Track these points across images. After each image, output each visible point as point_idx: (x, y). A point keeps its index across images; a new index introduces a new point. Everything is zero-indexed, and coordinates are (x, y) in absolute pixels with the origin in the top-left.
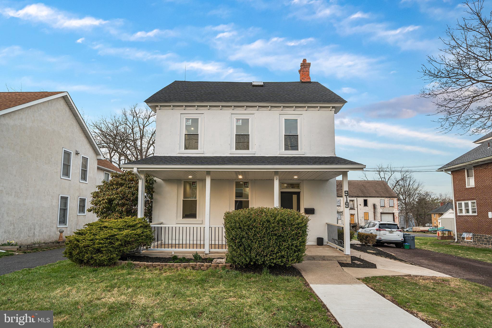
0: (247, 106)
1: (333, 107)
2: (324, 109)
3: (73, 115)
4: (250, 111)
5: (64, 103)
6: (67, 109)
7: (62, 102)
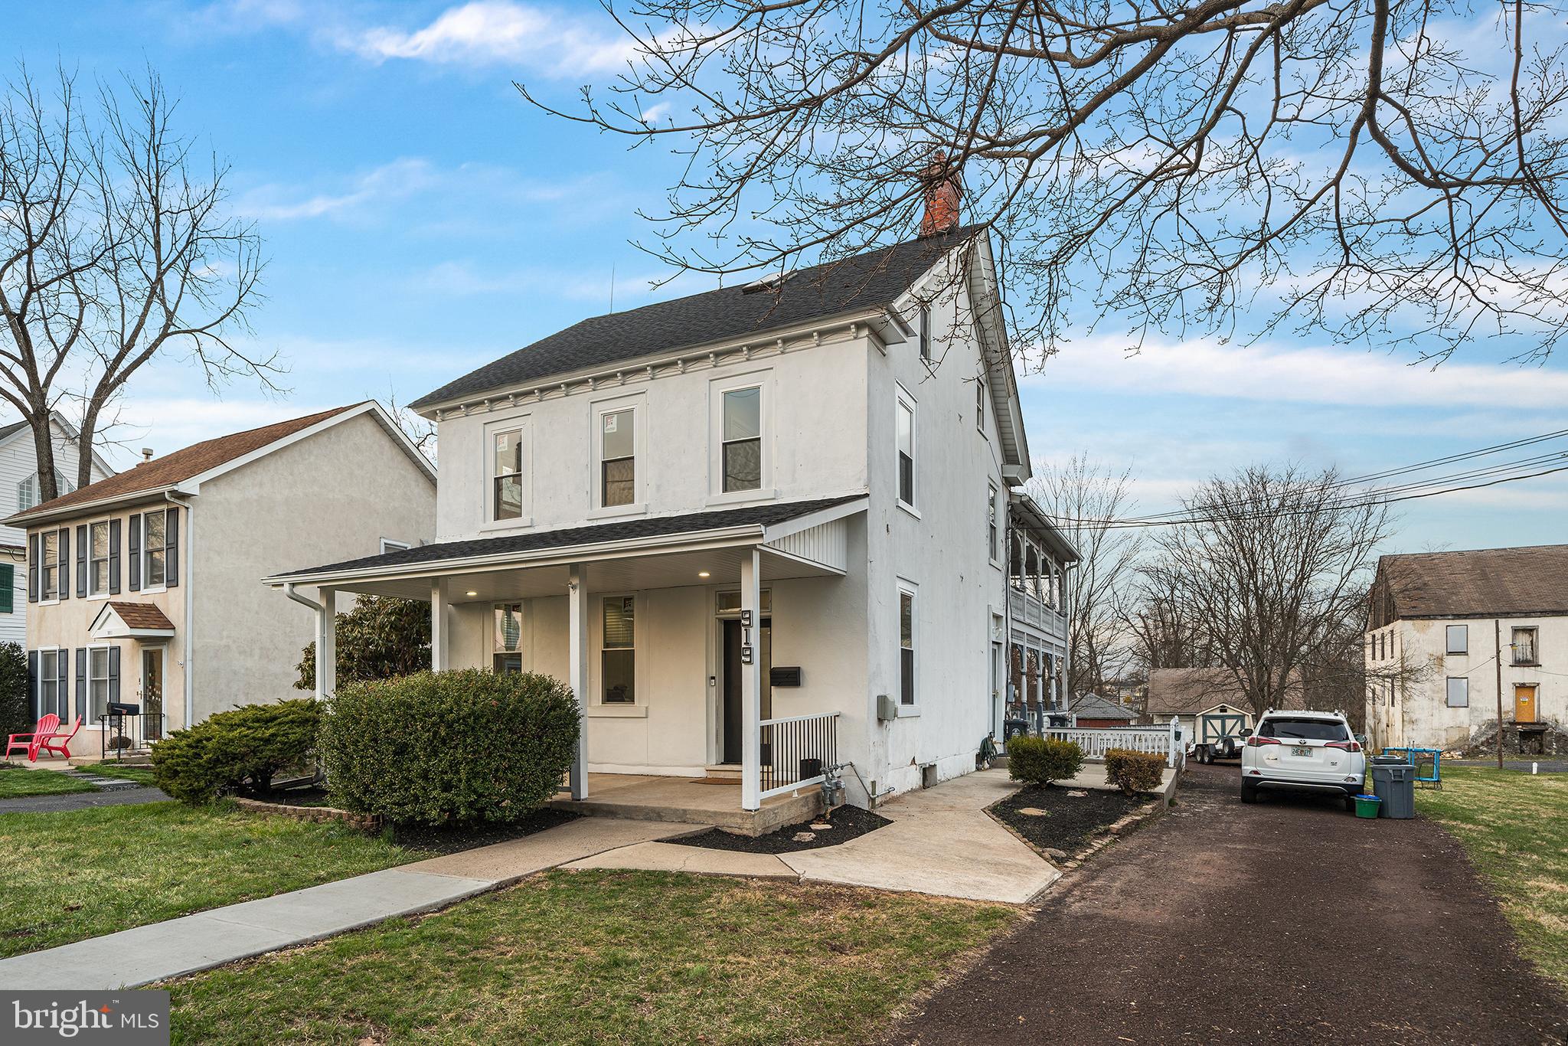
0: (625, 373)
1: (859, 326)
2: (835, 336)
3: (403, 455)
4: (636, 384)
5: (375, 430)
6: (385, 442)
7: (369, 427)
